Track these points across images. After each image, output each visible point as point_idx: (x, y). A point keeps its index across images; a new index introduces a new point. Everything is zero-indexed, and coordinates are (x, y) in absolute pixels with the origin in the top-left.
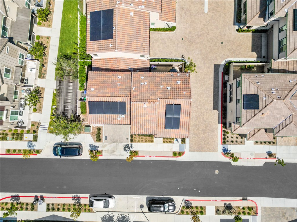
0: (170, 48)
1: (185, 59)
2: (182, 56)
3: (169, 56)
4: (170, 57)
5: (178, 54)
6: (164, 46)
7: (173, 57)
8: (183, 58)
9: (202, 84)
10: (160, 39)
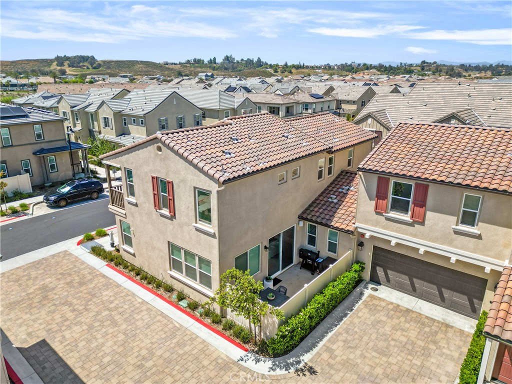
0: (374, 354)
1: (292, 370)
2: (312, 371)
3: (340, 334)
4: (335, 334)
5: (332, 362)
6: (393, 343)
7: (329, 340)
8: (301, 365)
9: (149, 364)
10: (433, 347)
